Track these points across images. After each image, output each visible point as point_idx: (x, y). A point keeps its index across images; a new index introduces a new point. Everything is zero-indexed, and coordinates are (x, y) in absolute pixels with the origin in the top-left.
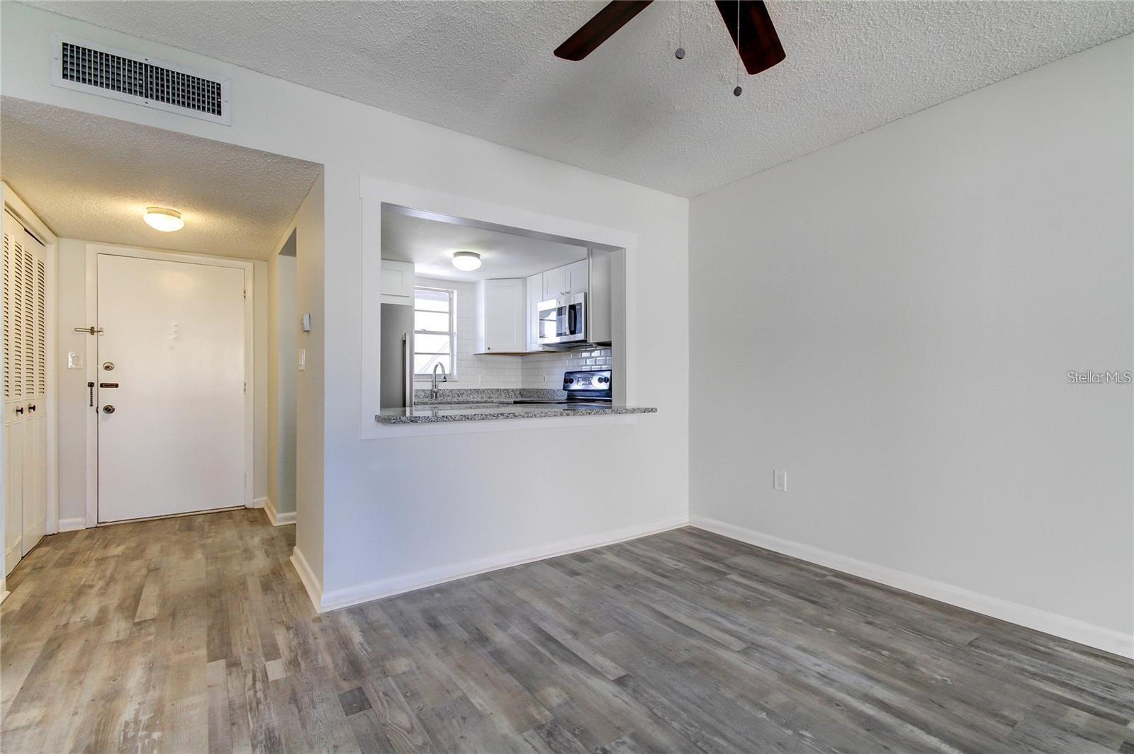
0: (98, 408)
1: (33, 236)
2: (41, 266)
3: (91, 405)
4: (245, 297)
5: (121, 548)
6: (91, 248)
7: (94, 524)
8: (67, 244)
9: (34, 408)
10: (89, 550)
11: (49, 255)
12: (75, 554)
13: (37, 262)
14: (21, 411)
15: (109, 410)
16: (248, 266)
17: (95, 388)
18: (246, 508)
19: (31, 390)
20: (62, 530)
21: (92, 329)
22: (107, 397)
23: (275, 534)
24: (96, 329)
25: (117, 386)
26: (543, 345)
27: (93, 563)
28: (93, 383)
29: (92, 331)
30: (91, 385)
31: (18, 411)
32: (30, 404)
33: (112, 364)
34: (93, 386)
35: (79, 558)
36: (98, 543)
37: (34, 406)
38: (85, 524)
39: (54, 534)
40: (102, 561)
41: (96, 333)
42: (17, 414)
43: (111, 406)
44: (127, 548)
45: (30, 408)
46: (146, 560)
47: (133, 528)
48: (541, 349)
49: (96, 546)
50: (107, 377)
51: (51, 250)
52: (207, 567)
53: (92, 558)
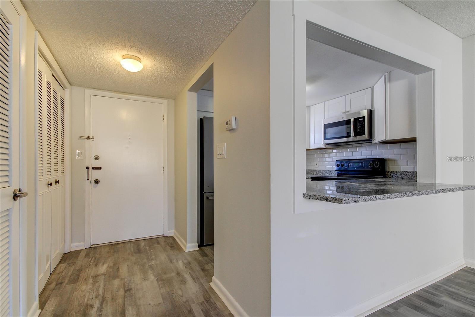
0: (91, 181)
1: (58, 82)
2: (62, 100)
3: (88, 179)
4: (163, 119)
5: (105, 266)
6: (88, 92)
7: (89, 246)
8: (75, 89)
9: (58, 182)
10: (87, 267)
11: (66, 95)
12: (80, 270)
13: (60, 97)
14: (51, 184)
15: (97, 182)
16: (165, 102)
17: (90, 170)
18: (164, 236)
19: (57, 172)
20: (73, 250)
21: (88, 137)
22: (96, 175)
23: (189, 259)
24: (90, 137)
25: (100, 168)
26: (325, 144)
27: (91, 281)
28: (89, 167)
29: (88, 138)
30: (88, 168)
31: (49, 184)
32: (56, 180)
33: (98, 156)
34: (89, 169)
35: (83, 275)
36: (92, 261)
37: (58, 181)
38: (85, 246)
39: (68, 253)
40: (96, 277)
41: (90, 139)
42: (48, 187)
43: (98, 180)
44: (108, 267)
45: (56, 182)
46: (121, 279)
47: (109, 249)
48: (324, 147)
49: (91, 263)
50: (96, 164)
51: (67, 91)
52: (160, 289)
53: (90, 276)
